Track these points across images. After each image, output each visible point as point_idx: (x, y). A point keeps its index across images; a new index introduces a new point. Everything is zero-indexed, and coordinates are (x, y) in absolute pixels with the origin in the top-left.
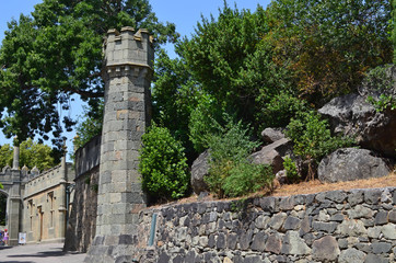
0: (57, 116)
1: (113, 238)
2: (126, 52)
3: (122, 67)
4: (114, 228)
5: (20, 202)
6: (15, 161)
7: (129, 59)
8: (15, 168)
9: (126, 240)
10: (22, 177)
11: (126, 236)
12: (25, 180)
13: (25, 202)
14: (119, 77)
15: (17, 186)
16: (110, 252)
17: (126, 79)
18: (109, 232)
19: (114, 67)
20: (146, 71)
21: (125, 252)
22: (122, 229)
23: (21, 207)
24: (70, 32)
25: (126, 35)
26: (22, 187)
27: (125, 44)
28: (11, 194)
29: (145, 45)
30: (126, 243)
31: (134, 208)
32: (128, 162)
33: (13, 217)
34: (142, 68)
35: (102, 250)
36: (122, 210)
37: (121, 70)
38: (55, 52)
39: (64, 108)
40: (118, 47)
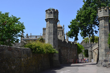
0: (93, 30)
1: (102, 60)
2: (103, 13)
3: (102, 17)
4: (102, 58)
5: (92, 51)
6: (90, 41)
7: (104, 15)
8: (90, 43)
9: (105, 61)
10: (91, 45)
11: (106, 60)
12: (92, 46)
13: (93, 51)
14: (102, 20)
15: (90, 48)
16: (102, 64)
17: (103, 20)
18: (101, 59)
19: (100, 18)
20: (108, 17)
21: (105, 64)
22: (104, 58)
23: (92, 53)
24: (89, 11)
25: (102, 9)
26: (92, 48)
27: (102, 11)
28: (89, 49)
29: (108, 11)
30: (105, 62)
31: (107, 53)
32: (105, 41)
33: (90, 55)
34: (107, 17)
35: (100, 63)
36: (104, 53)
37: (102, 18)
38: (87, 16)
39: (94, 28)
40: (101, 12)
